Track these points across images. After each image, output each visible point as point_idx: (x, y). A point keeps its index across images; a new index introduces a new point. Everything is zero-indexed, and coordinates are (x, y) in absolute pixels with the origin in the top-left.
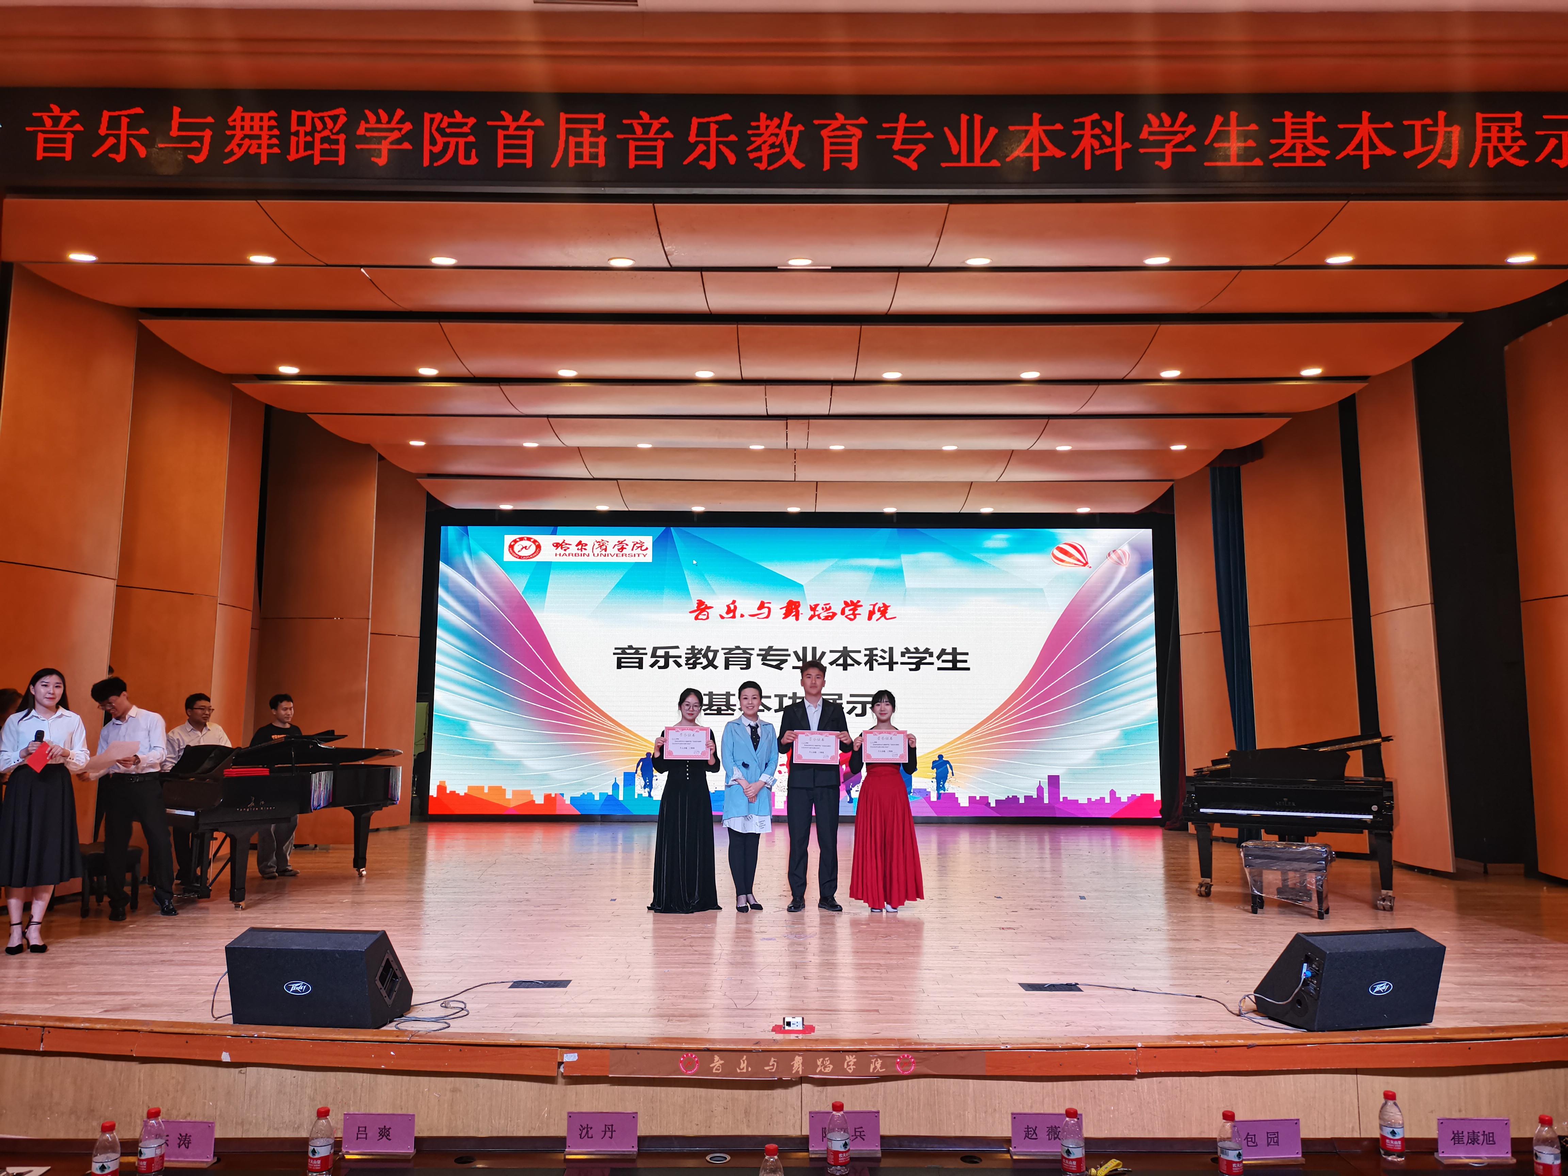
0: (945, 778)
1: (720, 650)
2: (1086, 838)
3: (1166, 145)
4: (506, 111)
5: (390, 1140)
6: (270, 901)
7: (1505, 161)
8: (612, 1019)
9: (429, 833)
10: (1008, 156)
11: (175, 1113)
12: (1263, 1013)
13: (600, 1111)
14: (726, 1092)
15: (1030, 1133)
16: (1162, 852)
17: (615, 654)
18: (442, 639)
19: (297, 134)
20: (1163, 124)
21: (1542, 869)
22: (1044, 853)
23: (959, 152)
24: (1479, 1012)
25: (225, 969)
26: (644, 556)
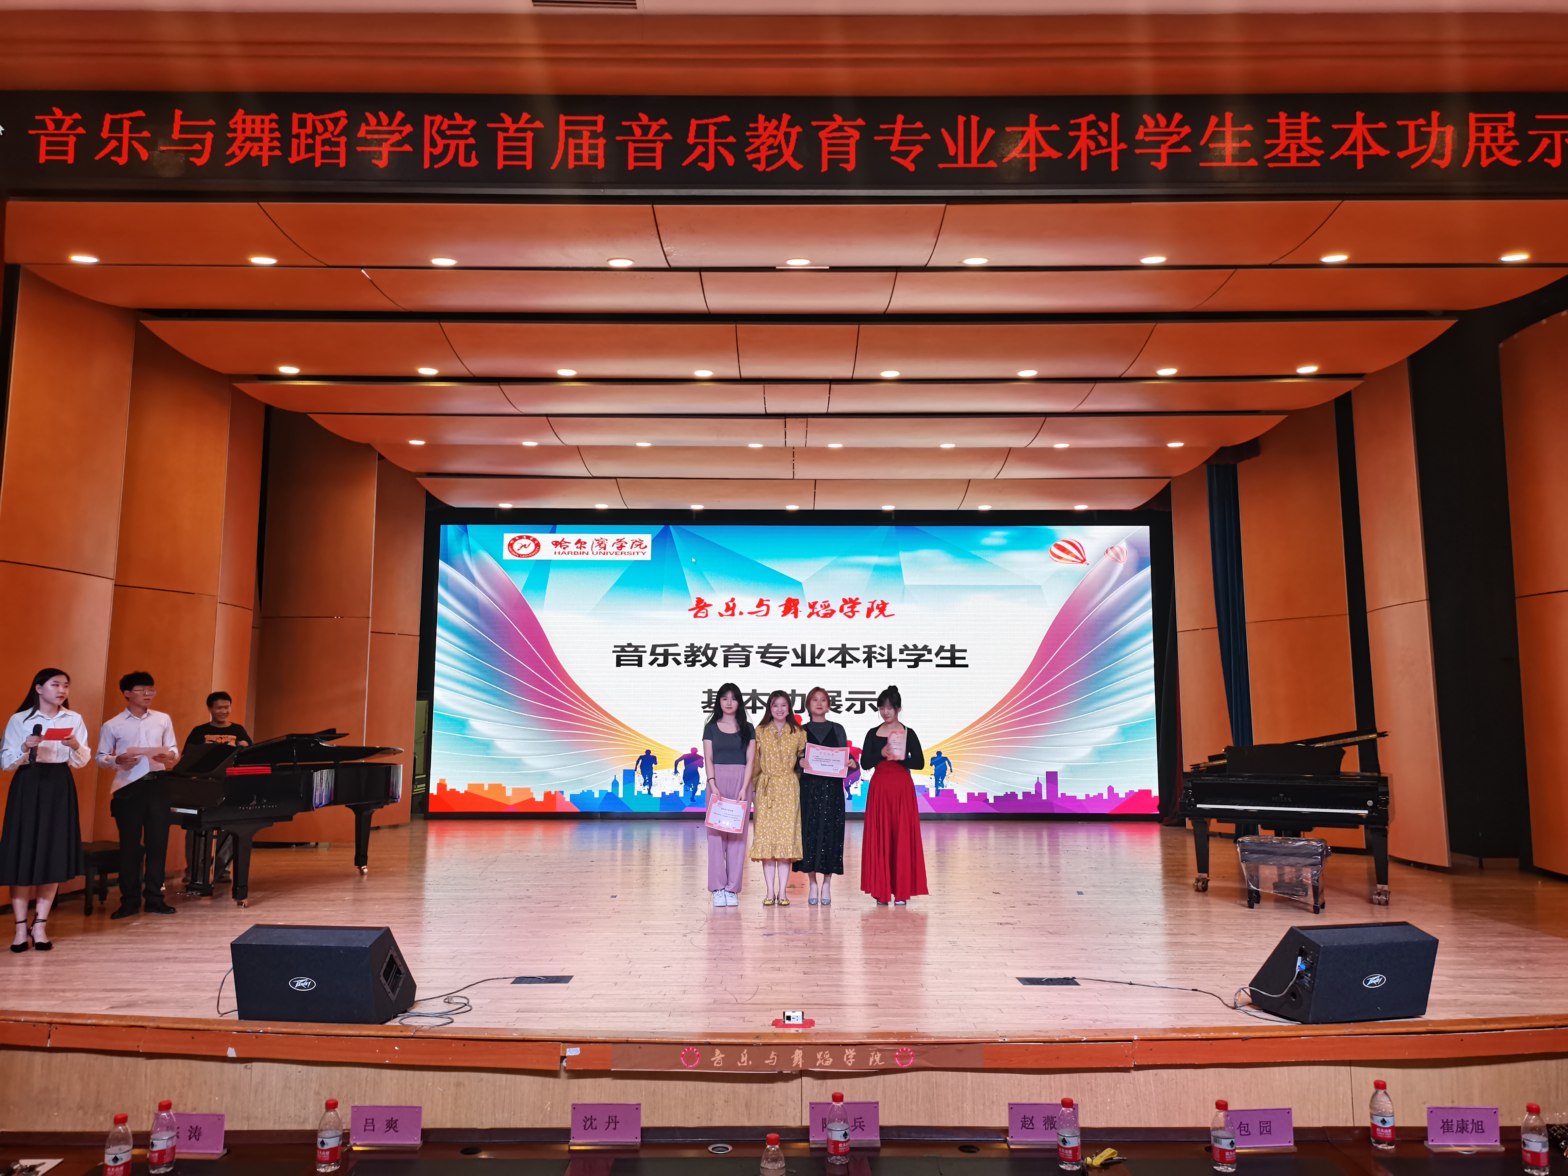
0: (943, 775)
1: (719, 648)
2: (1085, 834)
3: (1162, 145)
4: (506, 113)
5: (397, 1131)
6: (272, 899)
7: (1498, 161)
8: (614, 1014)
9: (430, 831)
10: (1005, 157)
11: (183, 1106)
12: (1259, 1006)
13: (603, 1103)
14: (727, 1085)
15: (1026, 1123)
16: (1160, 848)
17: (614, 652)
18: (441, 637)
19: (298, 136)
20: (1159, 125)
21: (1537, 863)
22: (1042, 849)
23: (956, 153)
24: (1472, 1004)
25: (231, 965)
26: (644, 554)
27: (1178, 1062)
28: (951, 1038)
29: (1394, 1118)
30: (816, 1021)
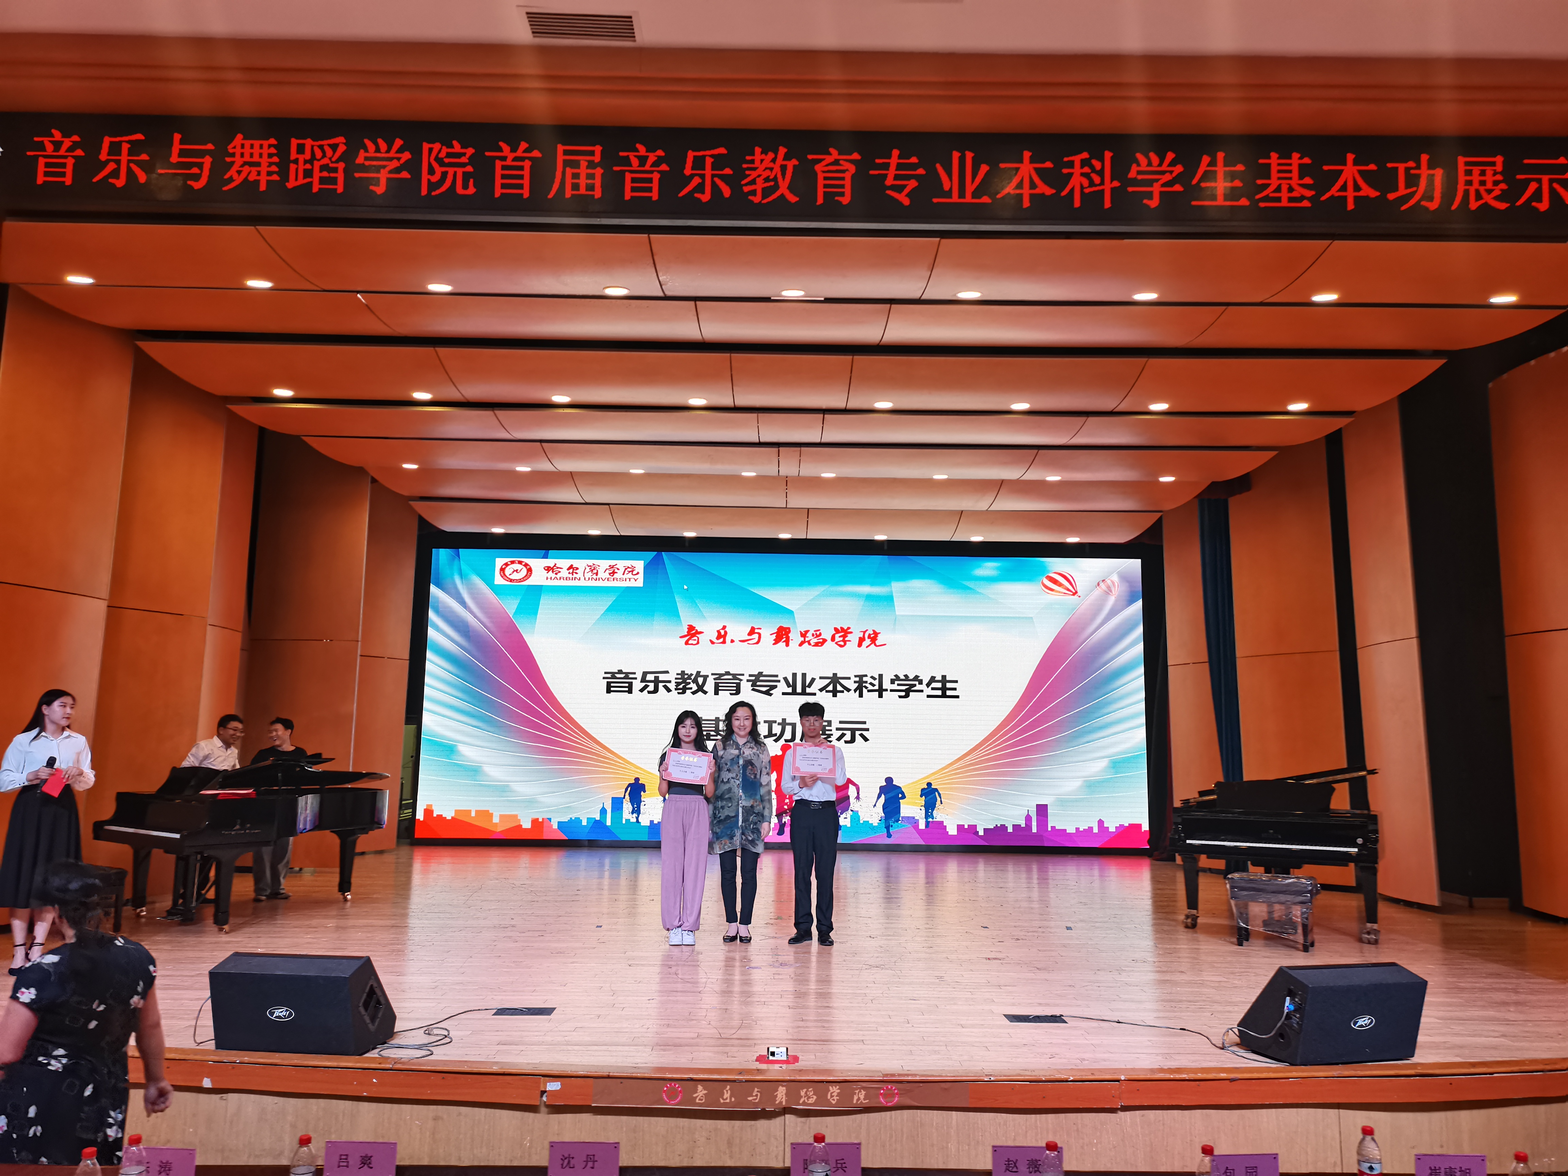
0: (933, 806)
1: (710, 675)
2: (1074, 868)
3: (1155, 184)
4: (504, 142)
5: (371, 1168)
6: (254, 925)
7: (1486, 204)
8: (596, 1048)
9: (416, 858)
10: (999, 193)
11: (155, 1139)
12: (1247, 1047)
13: (582, 1141)
14: (709, 1123)
15: (1011, 1165)
16: (1150, 883)
17: (604, 678)
18: (431, 661)
19: (296, 161)
20: (1151, 163)
21: (1527, 903)
22: (1033, 883)
23: (951, 189)
24: (1461, 1047)
25: (208, 994)
26: (636, 581)
27: (1166, 1103)
28: (936, 1076)
29: (1381, 1166)
30: (800, 1057)
